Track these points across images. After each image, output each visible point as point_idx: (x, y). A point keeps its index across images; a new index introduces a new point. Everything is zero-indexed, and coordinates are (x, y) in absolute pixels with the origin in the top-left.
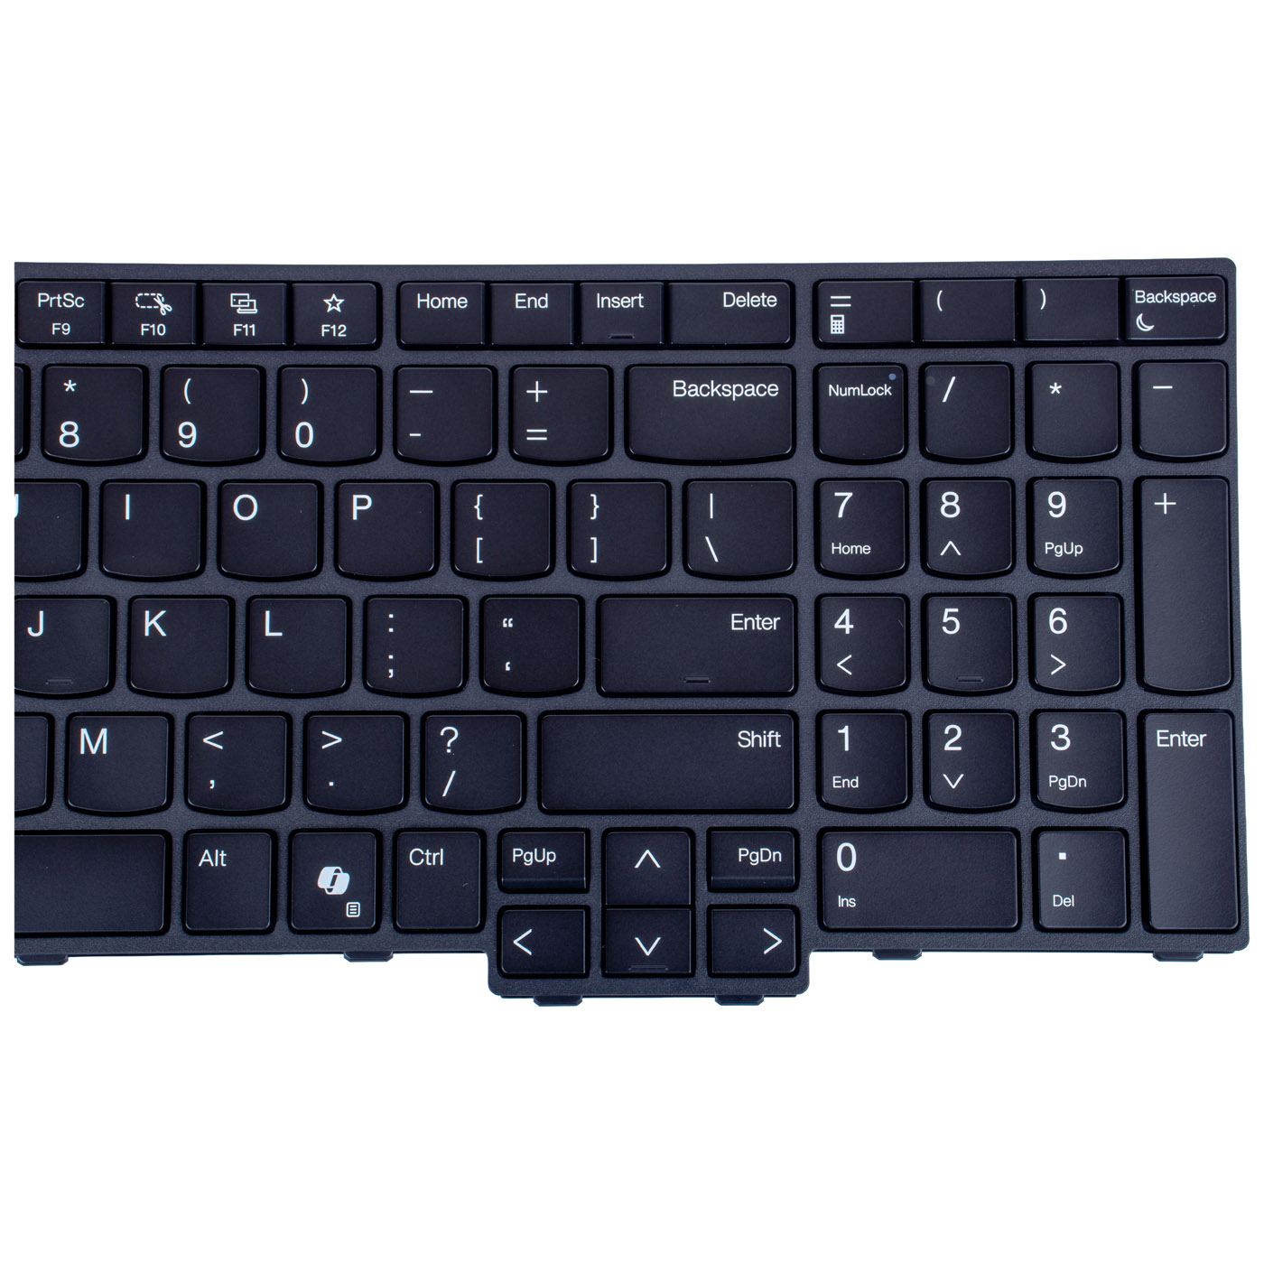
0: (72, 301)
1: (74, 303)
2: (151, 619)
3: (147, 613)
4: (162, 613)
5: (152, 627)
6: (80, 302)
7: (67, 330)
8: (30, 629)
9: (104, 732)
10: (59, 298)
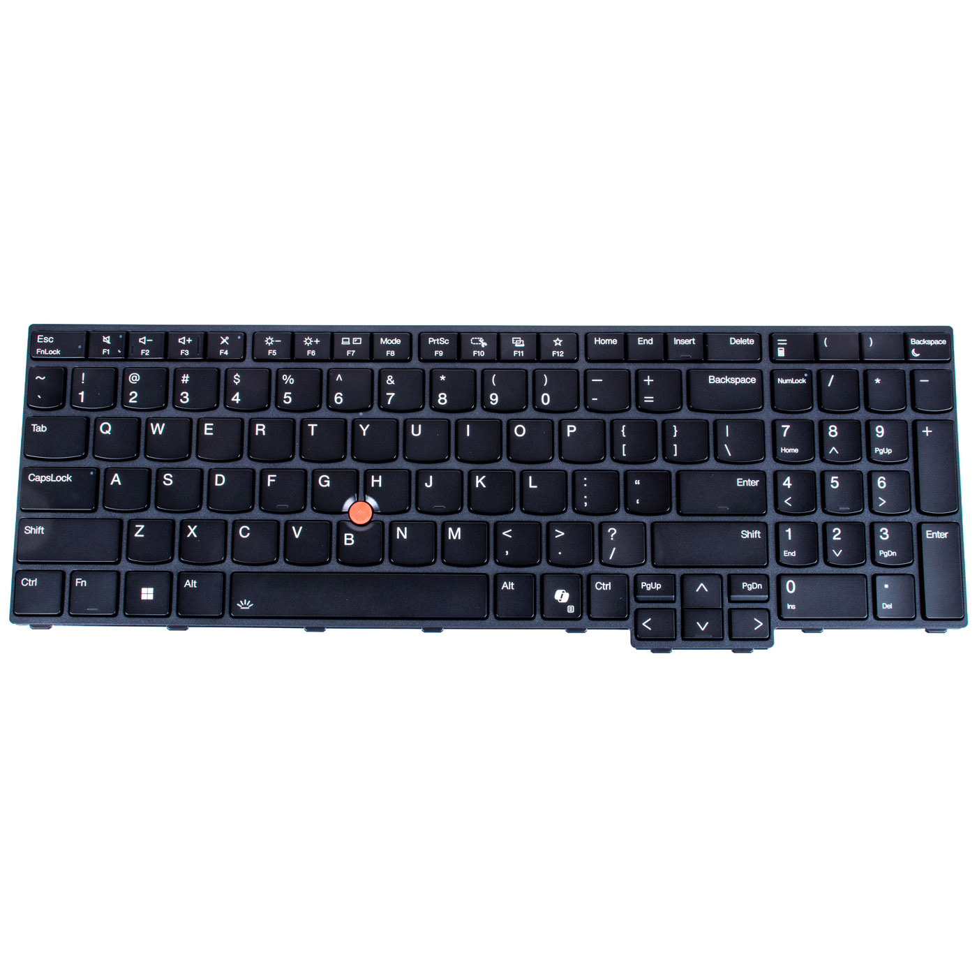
0: (444, 341)
1: (445, 342)
2: (479, 479)
3: (477, 477)
4: (484, 477)
5: (480, 484)
6: (447, 342)
7: (441, 354)
8: (426, 484)
9: (459, 529)
10: (438, 340)
